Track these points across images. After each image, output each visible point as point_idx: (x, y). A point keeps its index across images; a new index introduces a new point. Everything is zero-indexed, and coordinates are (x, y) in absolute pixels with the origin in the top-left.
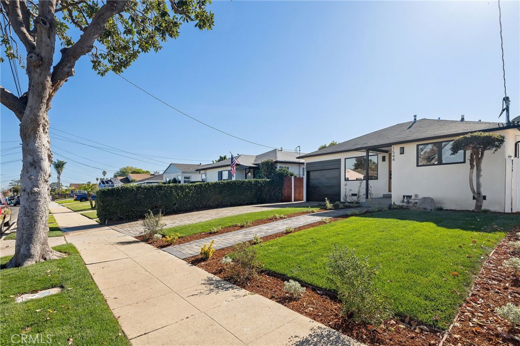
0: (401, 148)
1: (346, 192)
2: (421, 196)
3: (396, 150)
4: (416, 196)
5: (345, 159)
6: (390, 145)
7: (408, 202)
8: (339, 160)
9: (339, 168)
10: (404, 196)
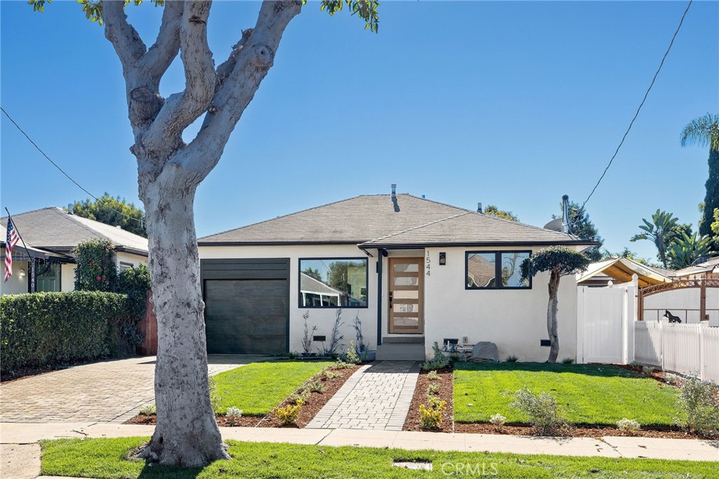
0: (440, 253)
1: (306, 333)
2: (474, 340)
3: (432, 256)
4: (465, 339)
5: (300, 259)
6: (422, 246)
7: (454, 351)
8: (286, 261)
9: (286, 279)
10: (446, 341)
